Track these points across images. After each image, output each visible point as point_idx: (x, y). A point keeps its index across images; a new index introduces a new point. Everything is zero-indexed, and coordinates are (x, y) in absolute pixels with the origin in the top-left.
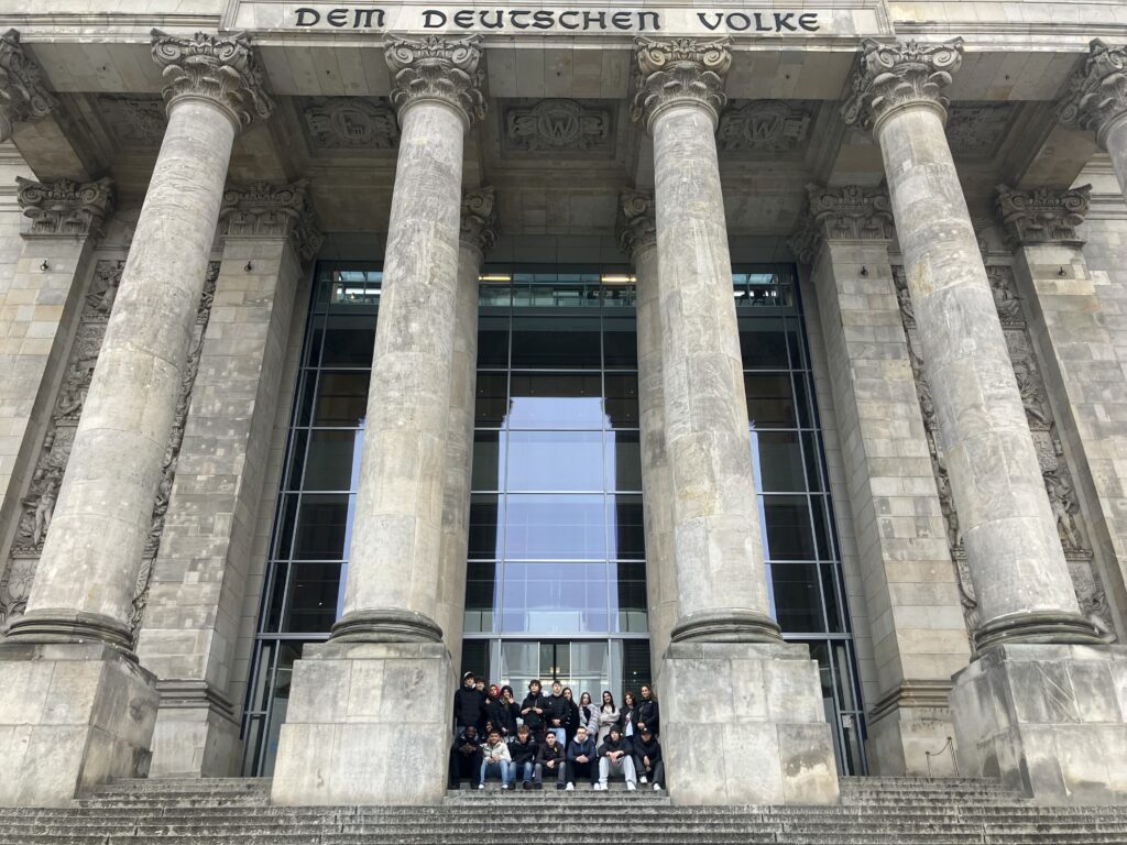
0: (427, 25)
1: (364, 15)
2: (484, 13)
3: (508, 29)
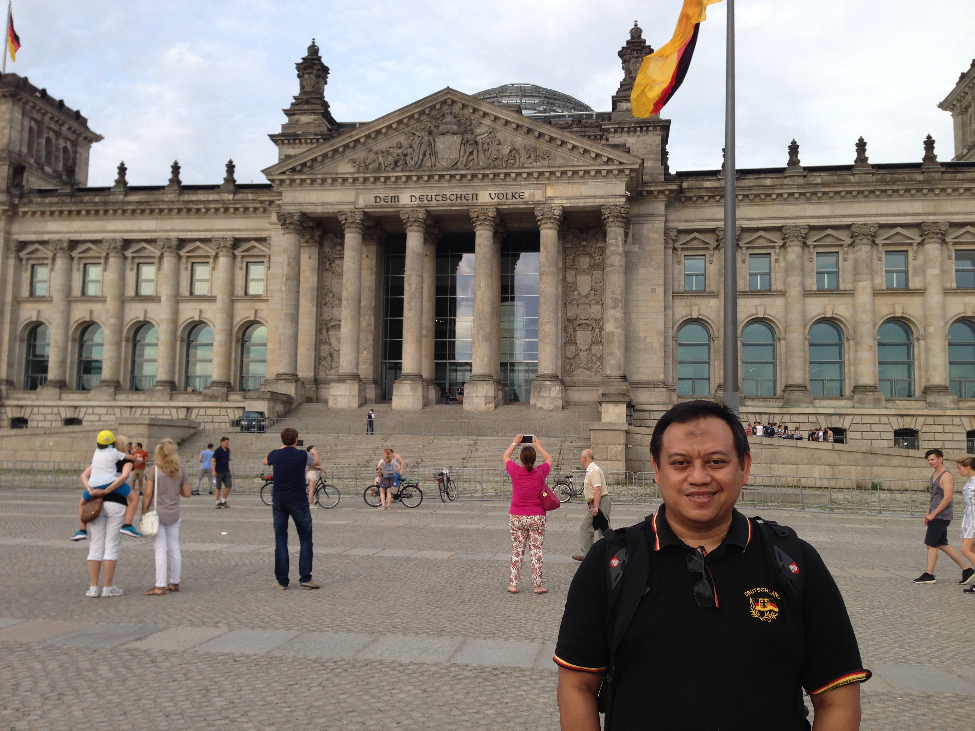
0: (411, 202)
1: (393, 198)
2: (427, 196)
3: (434, 202)
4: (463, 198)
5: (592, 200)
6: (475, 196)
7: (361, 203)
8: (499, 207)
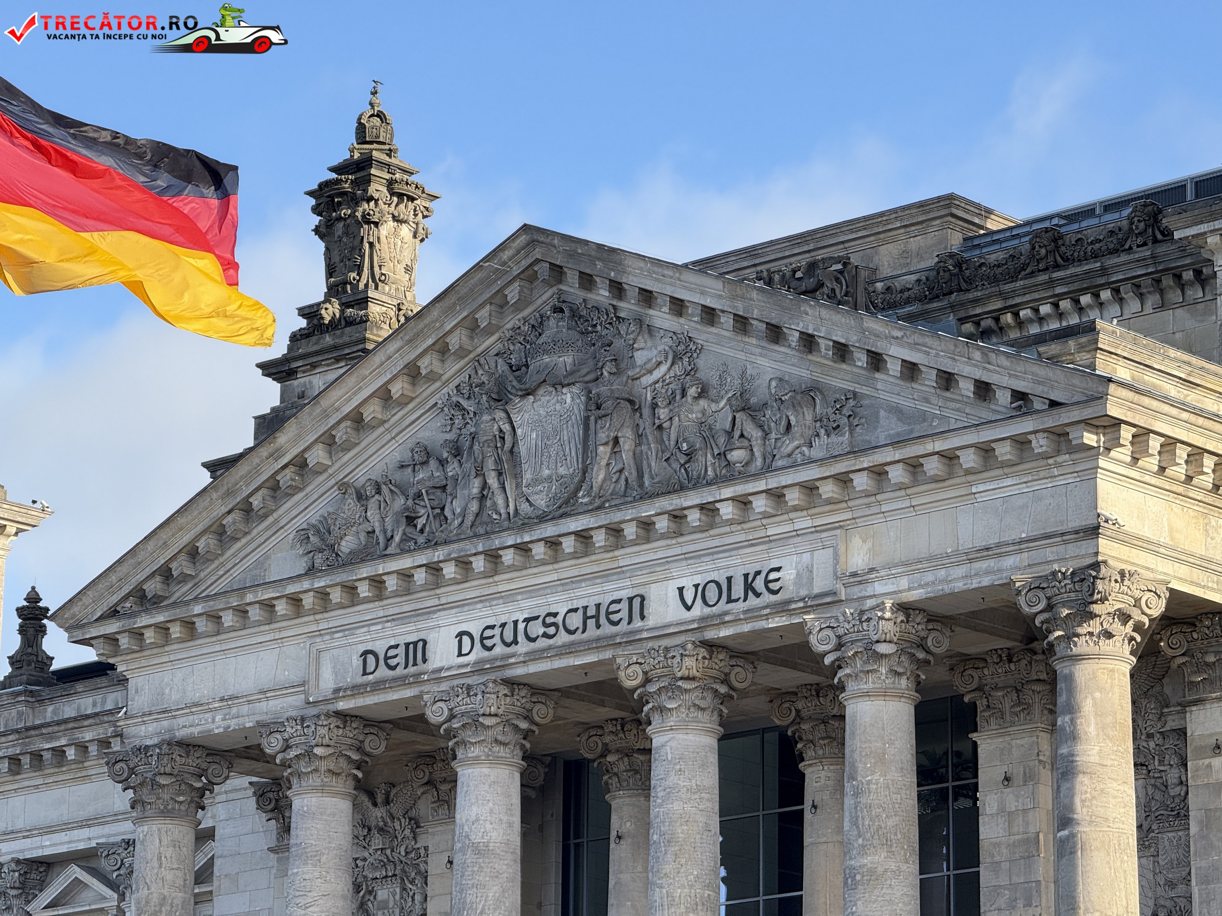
0: (460, 654)
1: (411, 646)
2: (503, 625)
3: (523, 647)
4: (603, 620)
5: (991, 563)
6: (637, 602)
7: (327, 682)
8: (710, 635)
